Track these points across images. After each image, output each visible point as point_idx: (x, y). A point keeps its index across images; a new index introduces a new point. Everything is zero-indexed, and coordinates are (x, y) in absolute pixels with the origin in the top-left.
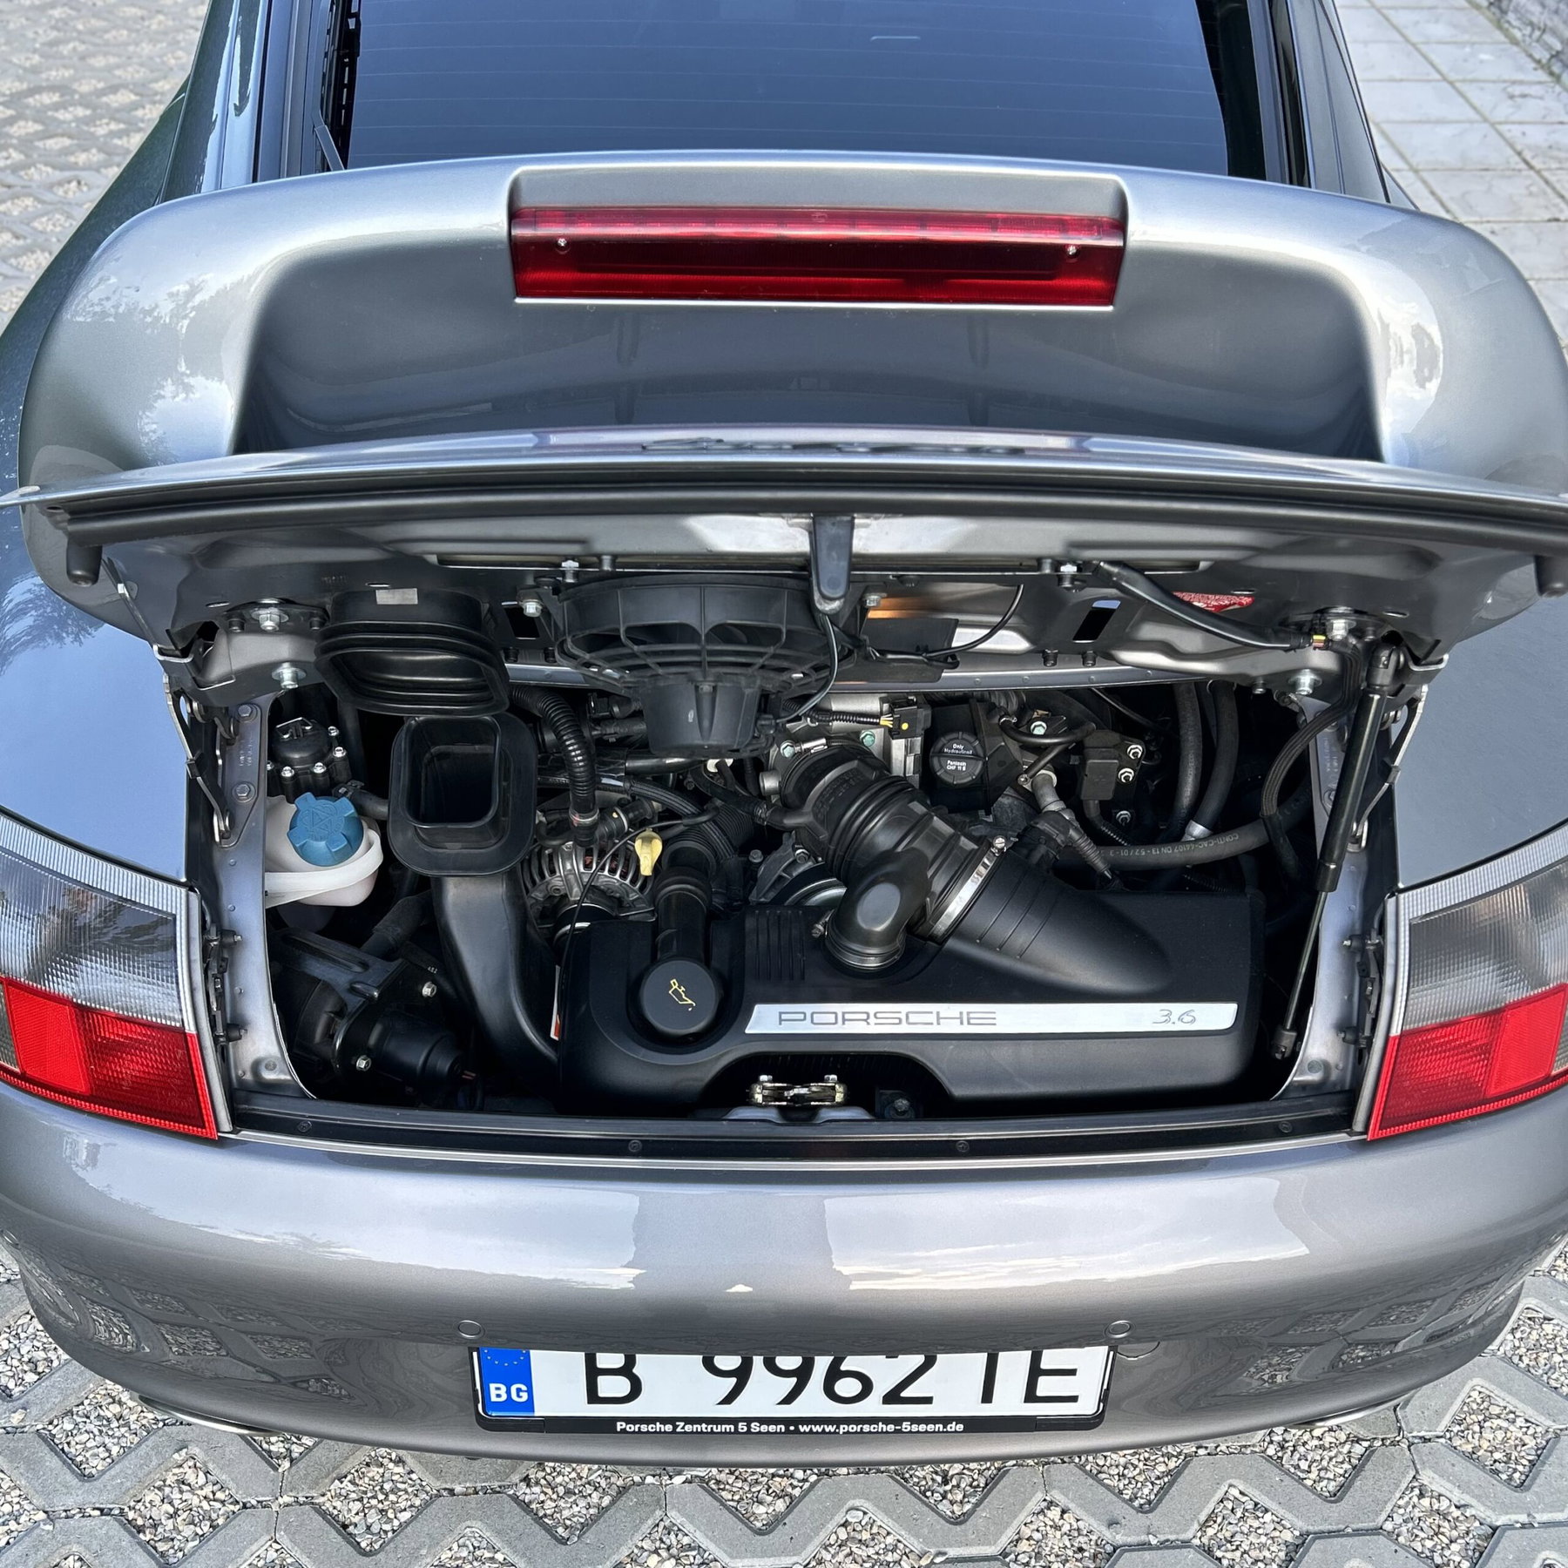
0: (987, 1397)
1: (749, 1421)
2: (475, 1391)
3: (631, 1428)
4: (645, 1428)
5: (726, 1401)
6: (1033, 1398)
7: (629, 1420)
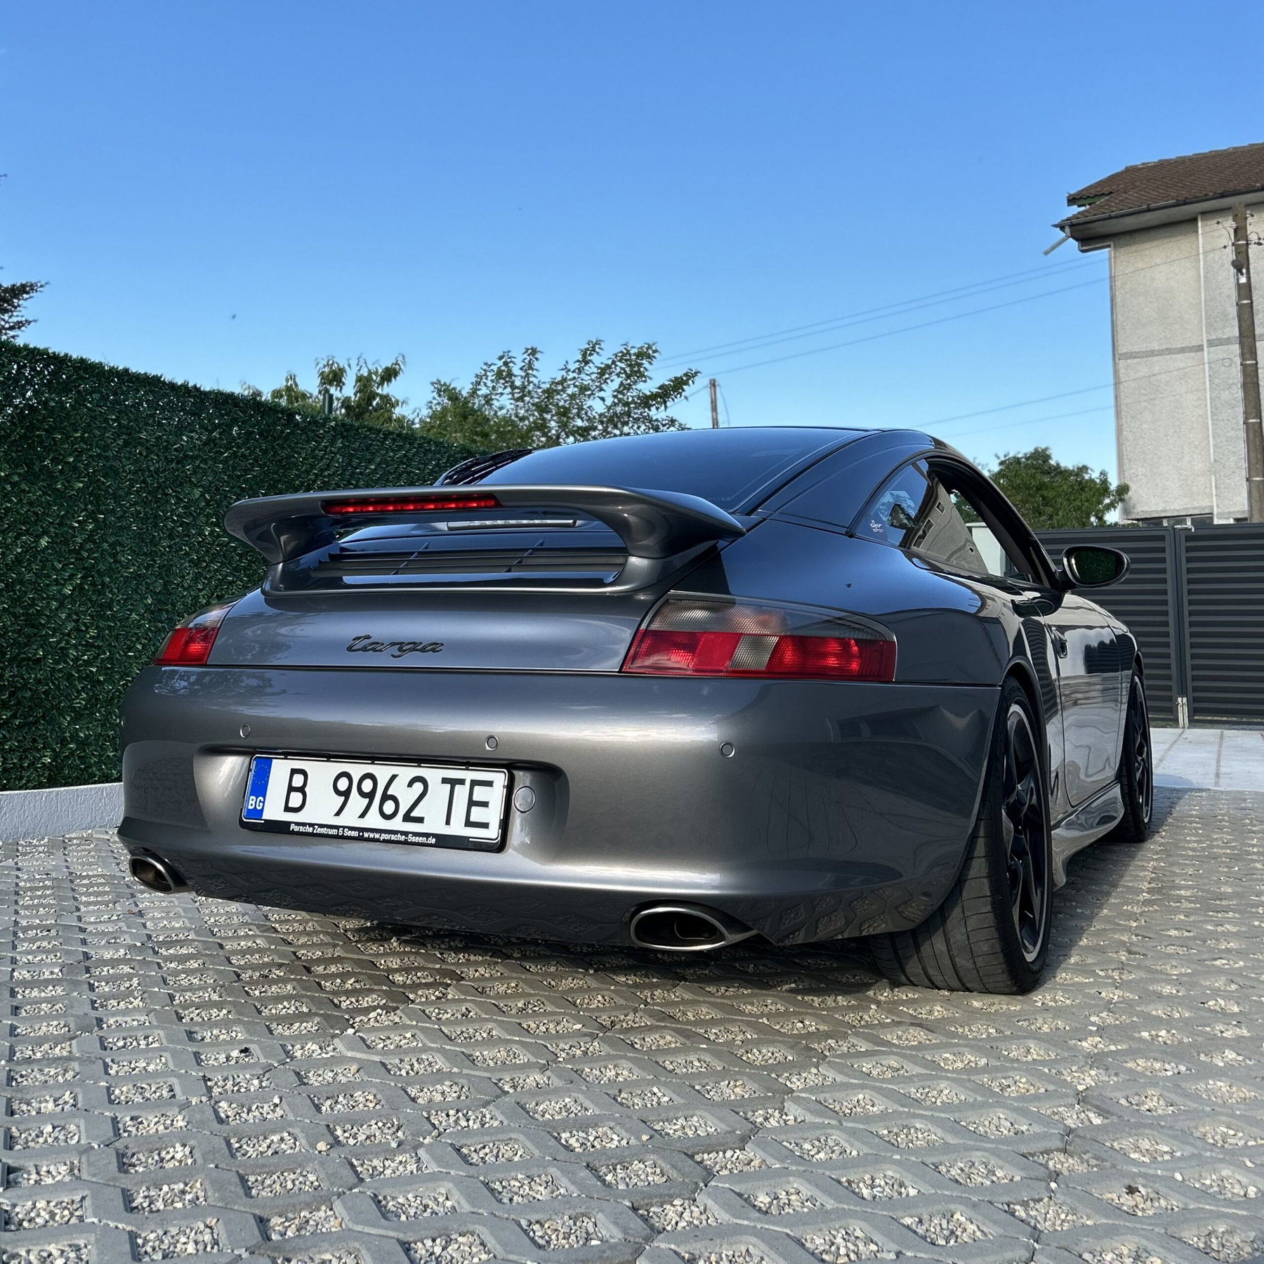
0: (448, 822)
1: (344, 827)
2: (244, 800)
3: (297, 829)
4: (302, 829)
5: (338, 814)
6: (468, 823)
7: (297, 824)
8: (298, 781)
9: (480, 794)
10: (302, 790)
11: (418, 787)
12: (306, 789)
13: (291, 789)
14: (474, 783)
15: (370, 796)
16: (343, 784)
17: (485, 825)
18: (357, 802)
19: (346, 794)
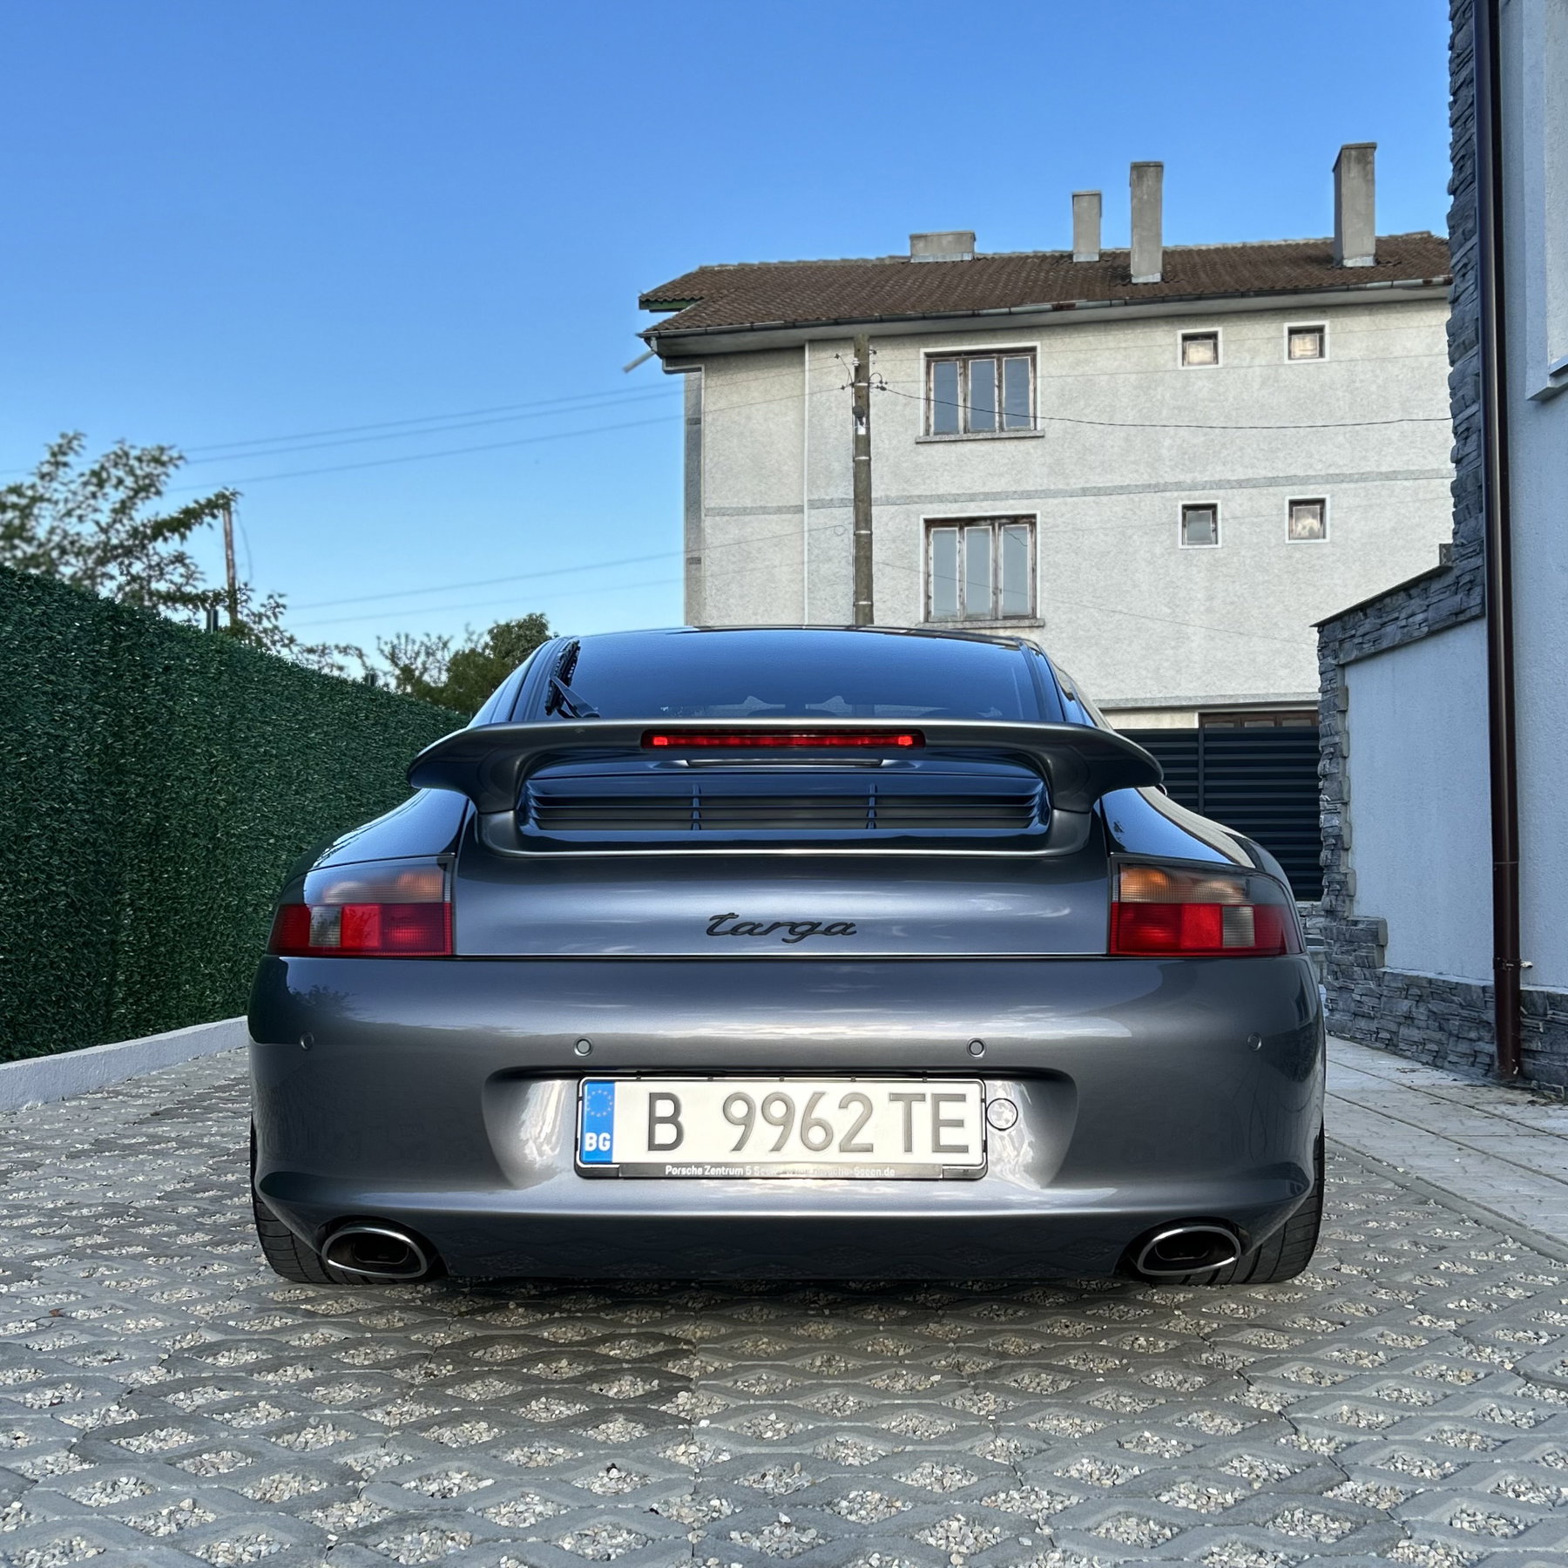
0: (909, 1149)
1: (751, 1164)
2: (576, 1139)
3: (675, 1172)
4: (685, 1172)
5: (738, 1148)
6: (938, 1148)
7: (674, 1165)
8: (665, 1108)
9: (948, 1110)
10: (673, 1120)
11: (856, 1109)
12: (681, 1119)
13: (653, 1120)
14: (938, 1099)
15: (786, 1122)
16: (739, 1110)
17: (964, 1149)
18: (764, 1134)
19: (747, 1121)
